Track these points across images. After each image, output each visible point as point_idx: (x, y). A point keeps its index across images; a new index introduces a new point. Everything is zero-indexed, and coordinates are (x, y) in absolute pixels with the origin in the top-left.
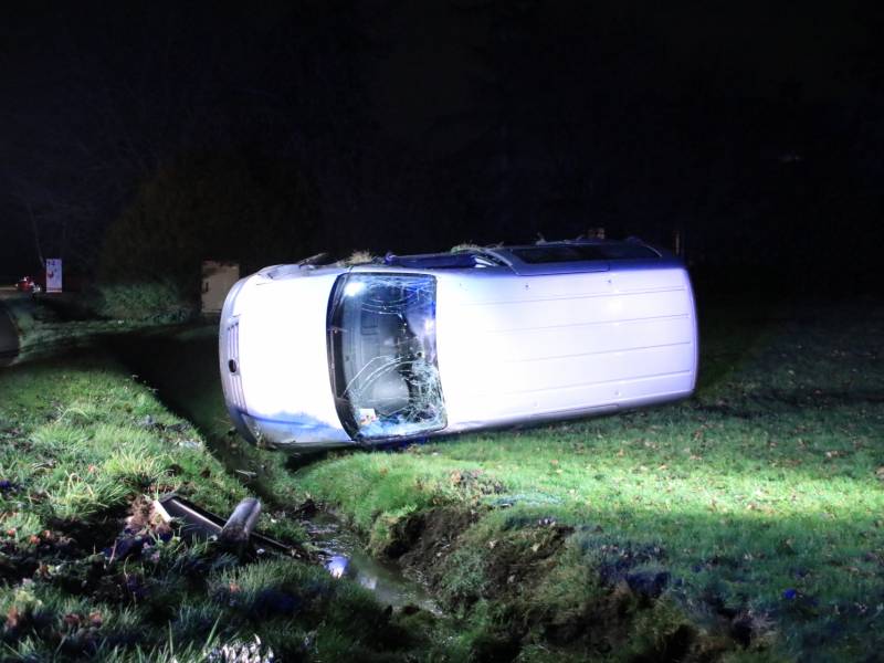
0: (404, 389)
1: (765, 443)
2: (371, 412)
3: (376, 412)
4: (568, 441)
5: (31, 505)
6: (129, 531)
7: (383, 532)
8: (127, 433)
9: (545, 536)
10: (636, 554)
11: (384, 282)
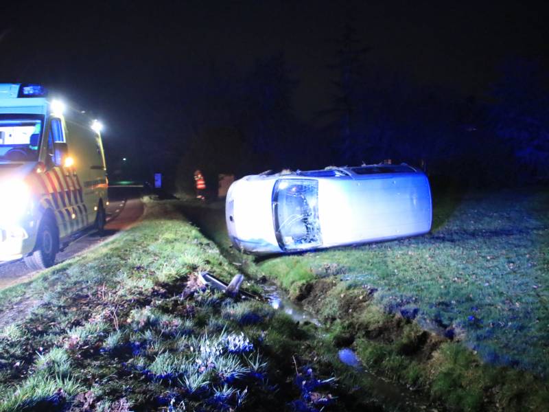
0: (305, 228)
1: (461, 253)
2: (290, 238)
3: (293, 238)
4: (375, 251)
5: (149, 276)
6: (188, 287)
7: (295, 290)
8: (188, 246)
9: (365, 293)
10: (405, 300)
11: (296, 183)
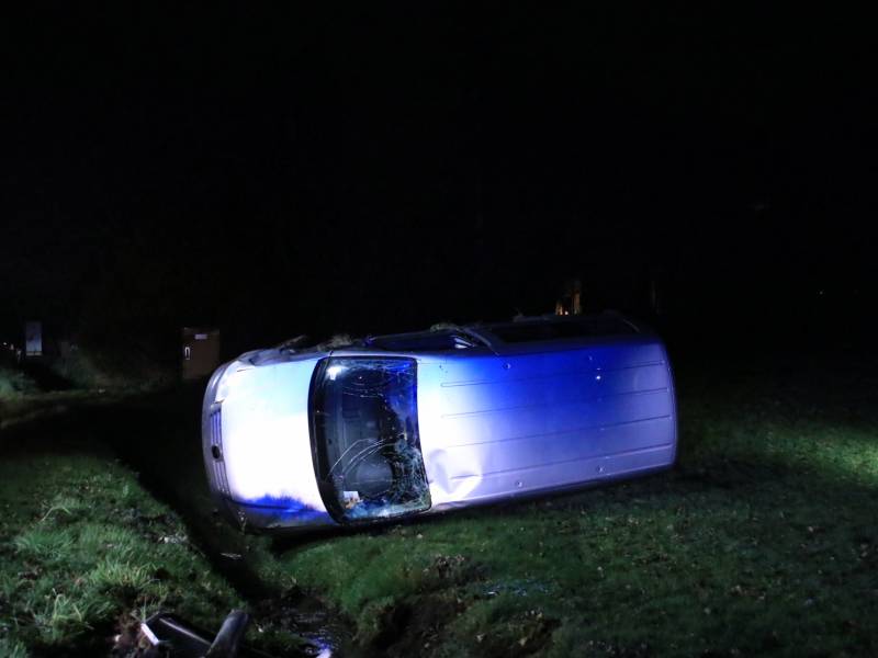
0: (387, 471)
1: (747, 517)
2: (355, 494)
3: (360, 494)
4: (551, 518)
5: (18, 628)
6: (116, 652)
7: (370, 623)
8: (113, 534)
9: (532, 630)
11: (365, 366)
